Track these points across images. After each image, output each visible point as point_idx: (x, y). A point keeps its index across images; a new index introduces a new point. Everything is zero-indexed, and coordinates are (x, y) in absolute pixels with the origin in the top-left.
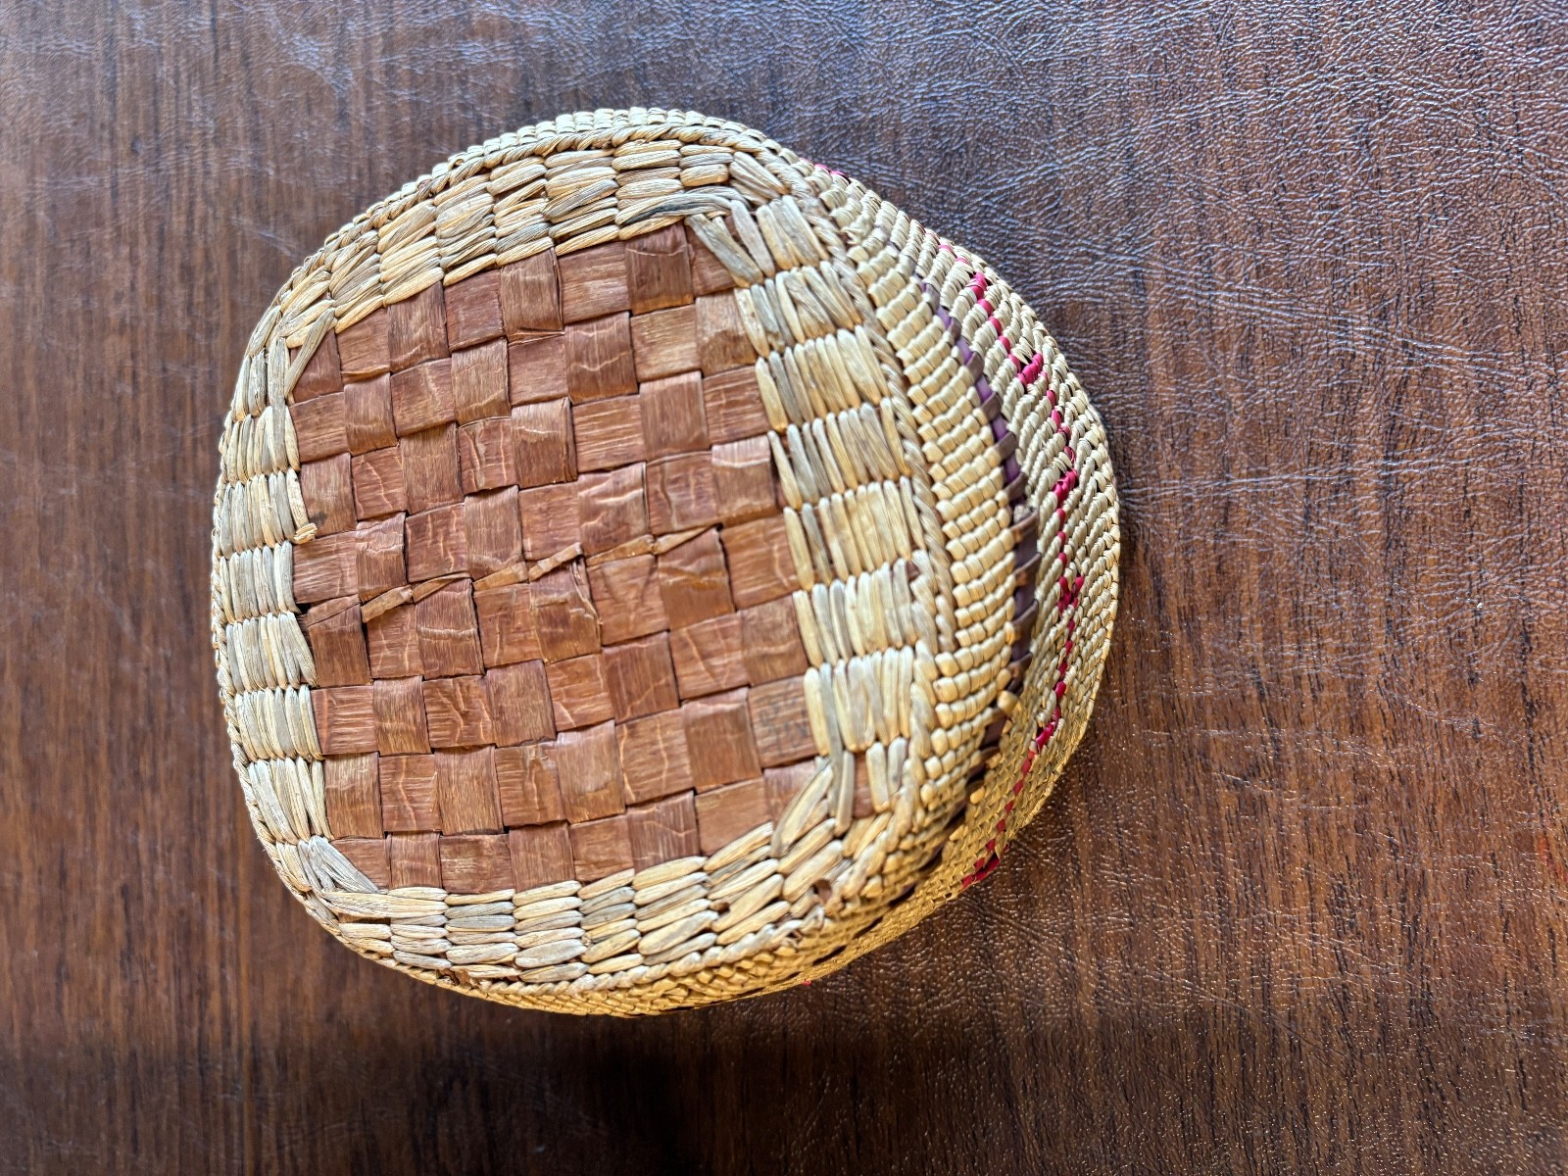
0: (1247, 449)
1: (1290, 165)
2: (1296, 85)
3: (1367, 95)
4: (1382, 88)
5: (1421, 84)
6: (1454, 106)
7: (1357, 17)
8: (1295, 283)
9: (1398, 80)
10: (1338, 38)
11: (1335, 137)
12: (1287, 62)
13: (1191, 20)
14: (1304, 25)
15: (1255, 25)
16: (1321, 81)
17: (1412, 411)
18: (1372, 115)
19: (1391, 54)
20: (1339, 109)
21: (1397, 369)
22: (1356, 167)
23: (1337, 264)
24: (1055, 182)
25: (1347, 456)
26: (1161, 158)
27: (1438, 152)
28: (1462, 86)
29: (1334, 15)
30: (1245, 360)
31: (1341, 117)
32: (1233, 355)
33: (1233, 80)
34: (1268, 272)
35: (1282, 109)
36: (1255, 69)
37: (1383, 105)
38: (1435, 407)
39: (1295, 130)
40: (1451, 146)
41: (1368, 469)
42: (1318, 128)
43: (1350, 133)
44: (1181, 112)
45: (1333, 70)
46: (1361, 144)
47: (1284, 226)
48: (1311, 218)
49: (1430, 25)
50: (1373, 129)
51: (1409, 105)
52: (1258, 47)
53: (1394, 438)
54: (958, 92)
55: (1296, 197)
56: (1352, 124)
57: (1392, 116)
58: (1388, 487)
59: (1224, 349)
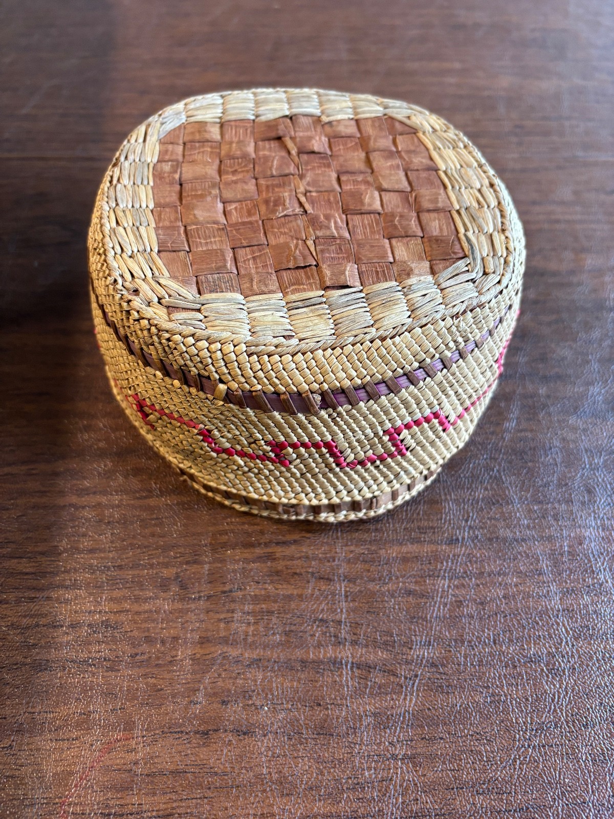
0: (360, 592)
1: (518, 620)
2: (564, 625)
3: (559, 663)
4: (564, 671)
5: (567, 693)
6: (555, 710)
7: (604, 660)
8: (453, 620)
9: (569, 681)
10: (591, 649)
11: (535, 644)
12: (577, 622)
13: (598, 574)
14: (598, 631)
15: (597, 606)
16: (566, 639)
17: (378, 678)
18: (547, 665)
19: (584, 677)
20: (551, 647)
21: (402, 671)
22: (517, 655)
23: (463, 642)
24: (508, 503)
25: (354, 643)
26: (522, 556)
27: (527, 700)
28: (567, 716)
29: (605, 648)
30: (409, 593)
31: (546, 648)
32: (413, 587)
33: (566, 593)
34: (459, 607)
35: (550, 617)
36: (572, 604)
37: (554, 671)
38: (381, 691)
39: (538, 624)
40: (531, 707)
41: (346, 653)
42: (539, 636)
43: (537, 652)
44: (547, 566)
45: (573, 645)
46: (531, 658)
47: (484, 615)
48: (489, 630)
49: (602, 700)
50: (540, 665)
51: (554, 685)
52: (584, 607)
53: (365, 668)
54: (555, 459)
55: (500, 622)
56: (542, 654)
57: (548, 676)
58: (336, 664)
59: (416, 582)
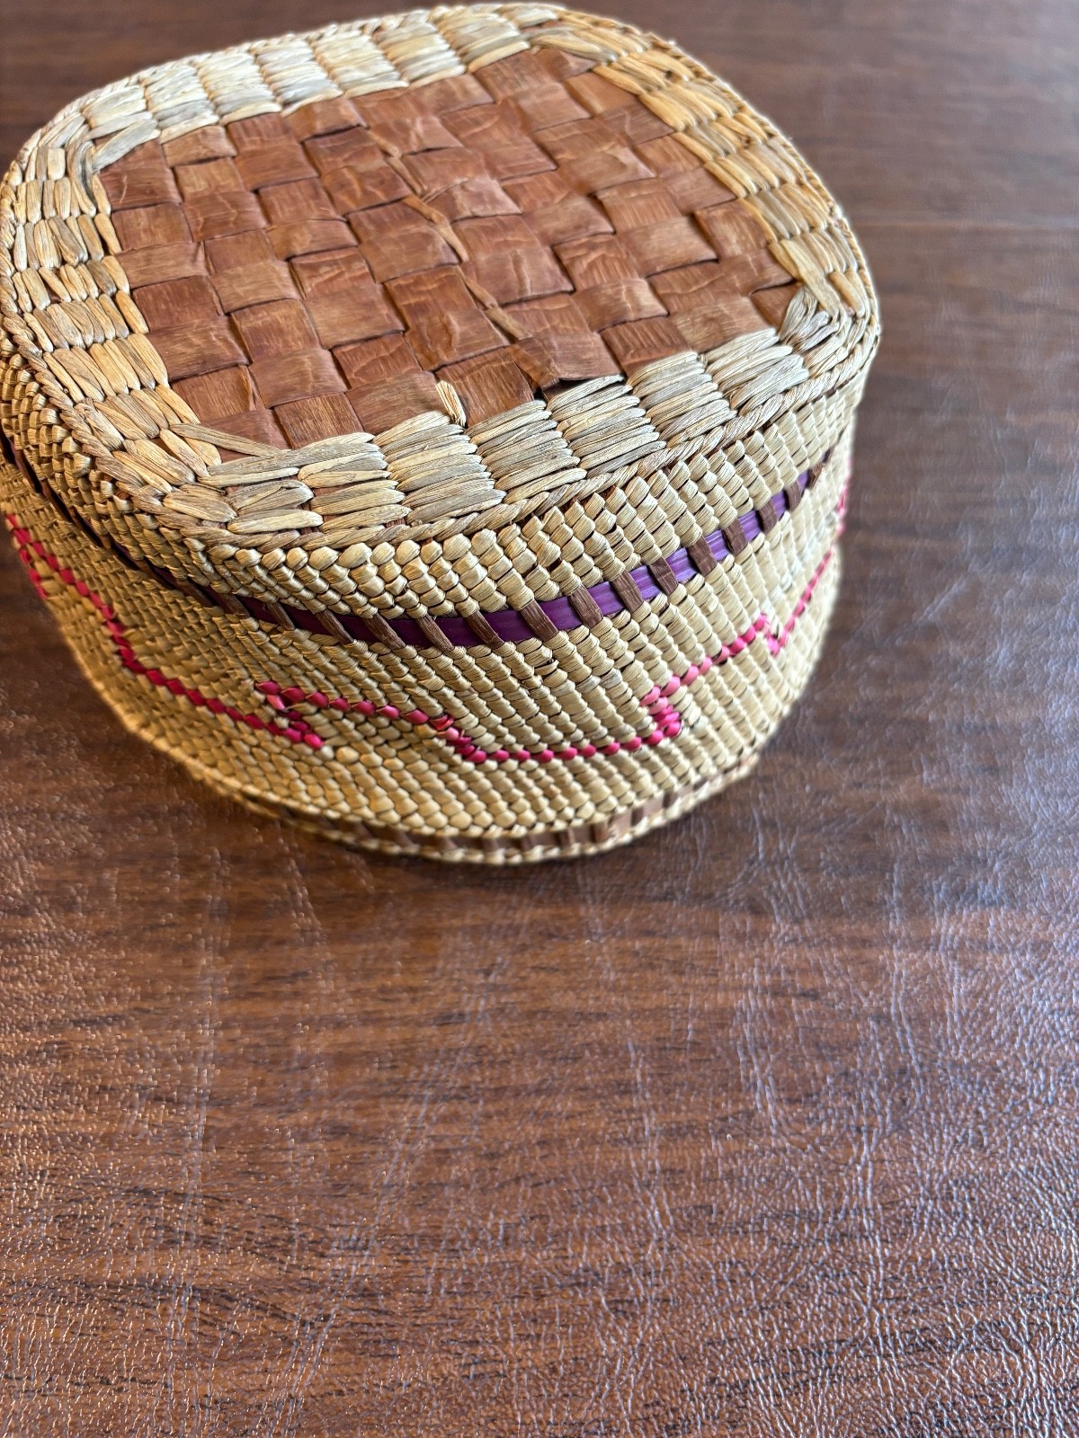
0: (237, 1127)
1: (562, 1193)
2: (658, 1204)
3: (635, 1286)
4: (643, 1305)
5: (642, 1357)
6: (611, 1396)
7: (732, 1281)
8: (425, 1191)
9: (651, 1327)
10: (709, 1256)
11: (590, 1245)
12: (687, 1195)
13: (748, 1090)
14: (729, 1217)
15: (735, 1161)
16: (660, 1232)
17: (242, 1322)
18: (610, 1291)
19: (682, 1321)
20: (623, 1253)
21: (298, 1306)
22: (549, 1269)
23: (436, 1241)
24: (580, 935)
25: (207, 1242)
26: (592, 1052)
27: (554, 1370)
28: (635, 1406)
29: (738, 1253)
30: (338, 1131)
31: (613, 1255)
32: (349, 1118)
33: (673, 1133)
34: (440, 1162)
35: (631, 1186)
36: (682, 1159)
37: (623, 1308)
38: (245, 1351)
39: (603, 1200)
40: (561, 1387)
41: (180, 1265)
42: (603, 1227)
43: (593, 1265)
44: (643, 1075)
45: (671, 1248)
46: (577, 1276)
47: (491, 1183)
48: (497, 1214)
49: (715, 1371)
50: (594, 1293)
51: (617, 1337)
52: (708, 1164)
53: (218, 1297)
55: (524, 1198)
56: (603, 1267)
57: (606, 1317)
58: (160, 1289)
59: (358, 1109)
